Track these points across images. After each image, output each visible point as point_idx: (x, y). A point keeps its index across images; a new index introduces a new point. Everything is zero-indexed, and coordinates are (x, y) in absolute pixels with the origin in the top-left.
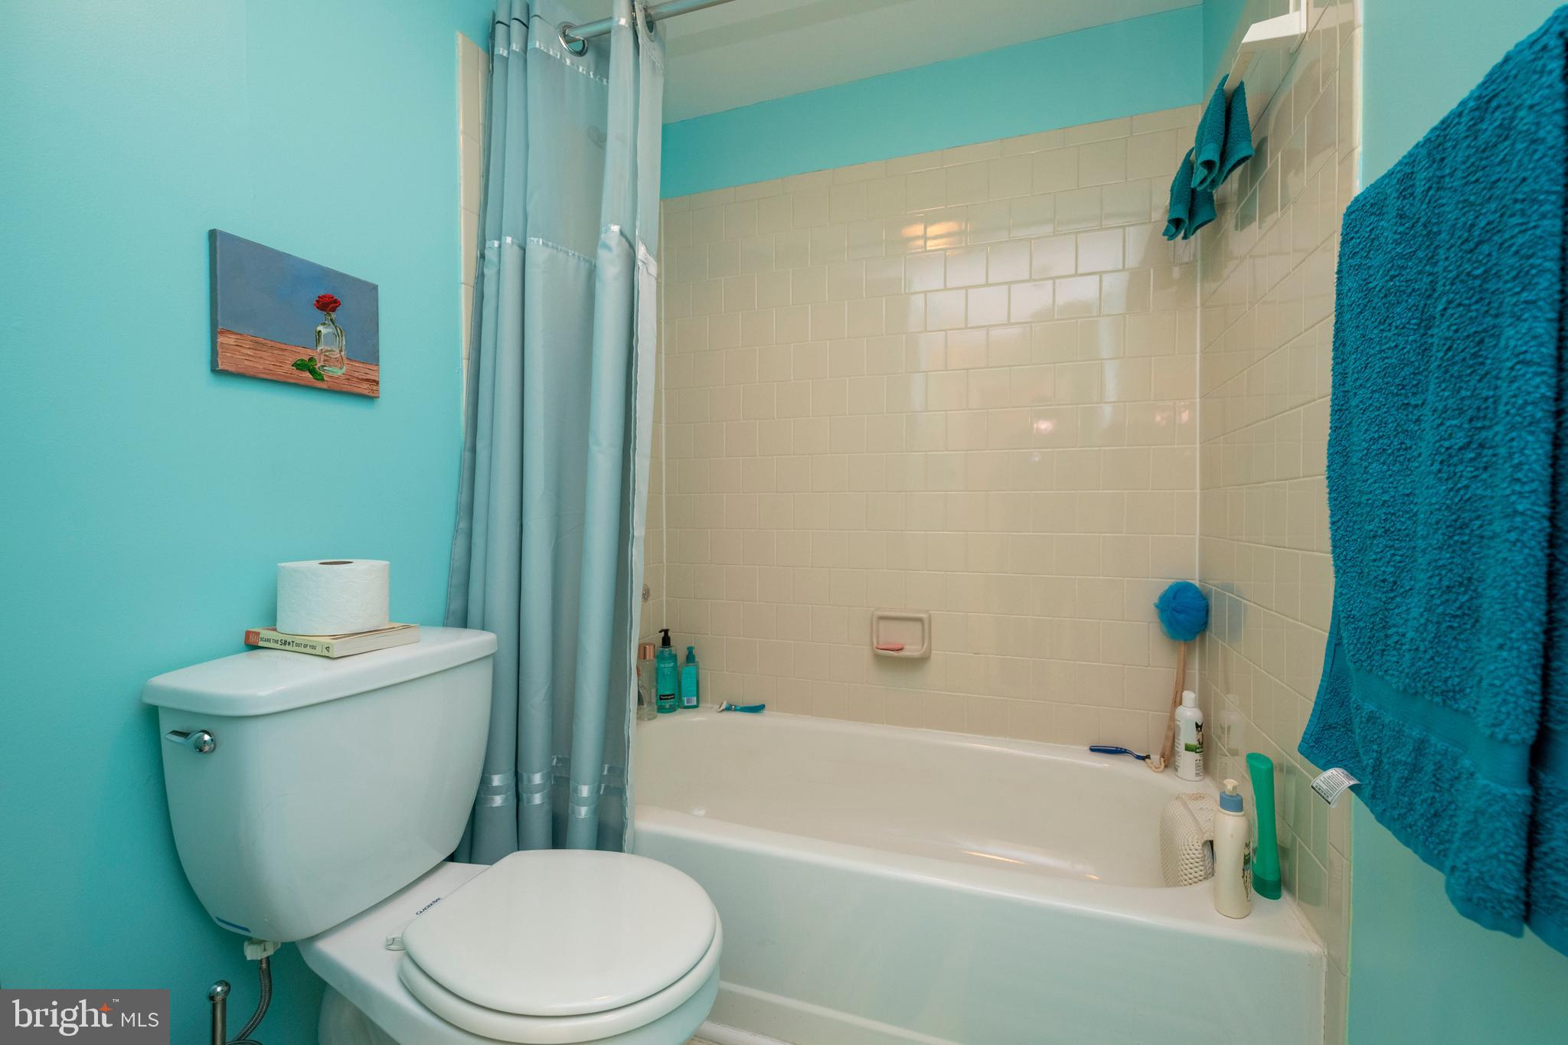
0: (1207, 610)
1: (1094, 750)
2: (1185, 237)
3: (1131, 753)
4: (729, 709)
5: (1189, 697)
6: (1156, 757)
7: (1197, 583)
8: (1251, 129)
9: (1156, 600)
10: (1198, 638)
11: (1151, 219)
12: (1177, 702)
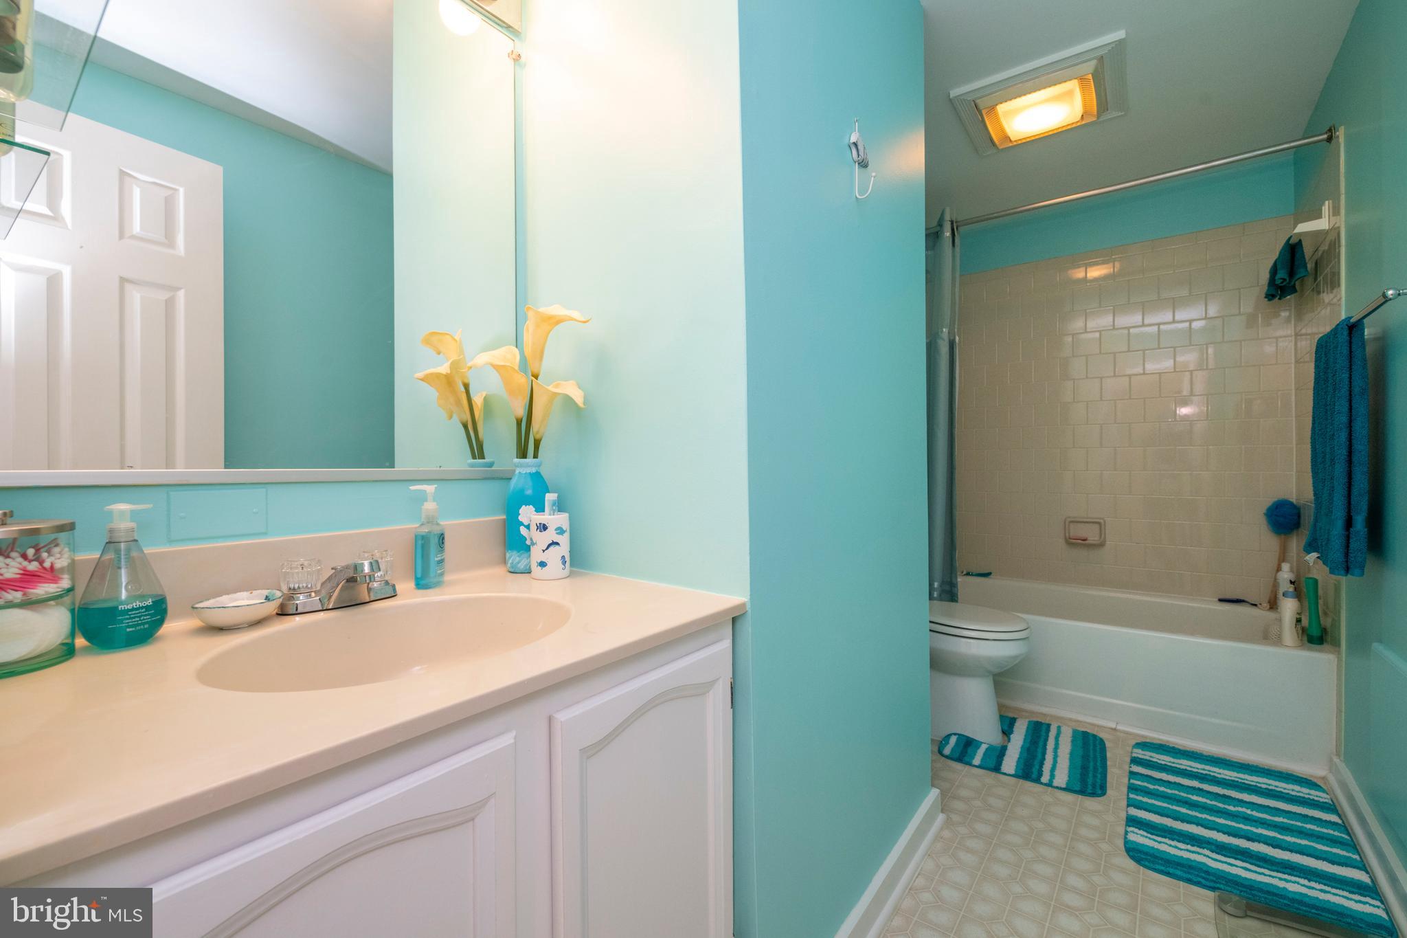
0: (1299, 516)
1: (1221, 600)
2: (1280, 299)
3: (1248, 603)
4: (968, 574)
5: (1286, 567)
6: (1266, 605)
7: (1294, 501)
8: (1307, 261)
9: (1265, 511)
10: (1295, 531)
11: (1258, 283)
12: (1279, 569)
